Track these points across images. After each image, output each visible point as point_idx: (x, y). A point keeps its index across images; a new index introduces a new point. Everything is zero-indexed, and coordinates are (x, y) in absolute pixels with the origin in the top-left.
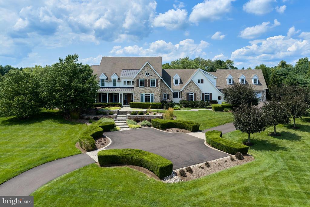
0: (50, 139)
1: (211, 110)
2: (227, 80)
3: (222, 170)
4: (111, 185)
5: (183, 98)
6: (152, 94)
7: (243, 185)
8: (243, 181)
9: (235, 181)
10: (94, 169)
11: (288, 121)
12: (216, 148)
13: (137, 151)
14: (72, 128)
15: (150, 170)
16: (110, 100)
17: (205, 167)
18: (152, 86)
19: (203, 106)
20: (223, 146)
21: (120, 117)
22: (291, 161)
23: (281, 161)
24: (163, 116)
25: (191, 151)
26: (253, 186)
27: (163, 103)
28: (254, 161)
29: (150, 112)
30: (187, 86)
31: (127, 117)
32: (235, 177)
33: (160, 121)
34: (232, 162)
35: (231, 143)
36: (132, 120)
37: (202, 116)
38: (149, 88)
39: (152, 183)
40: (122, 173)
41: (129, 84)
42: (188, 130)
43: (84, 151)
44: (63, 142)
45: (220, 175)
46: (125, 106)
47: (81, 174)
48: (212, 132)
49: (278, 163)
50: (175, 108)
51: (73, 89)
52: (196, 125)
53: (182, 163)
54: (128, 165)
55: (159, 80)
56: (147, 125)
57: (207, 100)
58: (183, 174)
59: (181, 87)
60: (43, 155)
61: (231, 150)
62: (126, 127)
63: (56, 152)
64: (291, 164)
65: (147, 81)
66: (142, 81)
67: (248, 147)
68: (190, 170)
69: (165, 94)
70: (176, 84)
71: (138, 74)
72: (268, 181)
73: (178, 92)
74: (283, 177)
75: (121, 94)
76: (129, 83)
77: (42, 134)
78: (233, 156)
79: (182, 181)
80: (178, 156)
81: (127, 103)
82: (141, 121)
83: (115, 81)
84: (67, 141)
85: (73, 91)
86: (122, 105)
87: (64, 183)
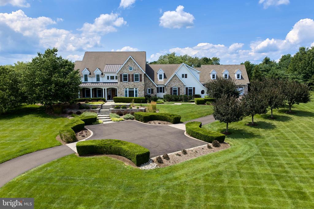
0: (31, 133)
1: (194, 103)
2: (211, 75)
3: (199, 156)
4: (88, 173)
5: (167, 92)
6: (136, 89)
7: (217, 169)
8: (217, 166)
9: (209, 166)
10: (73, 159)
11: (265, 112)
12: (194, 138)
13: (116, 141)
14: (54, 122)
15: (128, 159)
16: (94, 95)
17: (182, 154)
18: (135, 80)
19: (186, 100)
20: (201, 135)
21: (103, 111)
22: (265, 147)
23: (255, 148)
24: (146, 110)
25: (171, 141)
26: (226, 170)
27: (147, 97)
28: (230, 148)
29: (134, 106)
30: (171, 80)
31: (110, 111)
32: (210, 162)
33: (143, 114)
34: (209, 149)
35: (209, 133)
36: (115, 114)
37: (184, 109)
38: (133, 83)
39: (129, 170)
40: (100, 161)
41: (112, 79)
42: (169, 122)
43: (65, 143)
44: (44, 135)
45: (196, 161)
46: (109, 101)
47: (59, 164)
48: (192, 123)
49: (253, 150)
50: (159, 102)
51: (54, 83)
52: (178, 117)
53: (160, 151)
54: (107, 154)
55: (143, 75)
56: (130, 118)
57: (190, 94)
58: (160, 161)
59: (165, 82)
60: (22, 147)
61: (208, 139)
62: (109, 121)
63: (36, 144)
64: (264, 150)
65: (131, 75)
66: (125, 76)
67: (225, 135)
68: (167, 158)
69: (149, 88)
70: (160, 79)
71: (121, 69)
72: (241, 166)
73: (162, 86)
74: (256, 162)
75: (105, 89)
77: (23, 129)
78: (210, 144)
79: (159, 167)
80: (157, 146)
81: (111, 98)
82: (124, 115)
83: (98, 76)
84: (48, 134)
85: (53, 85)
86: (106, 99)
87: (41, 172)
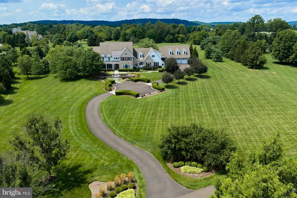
1: (158, 71)
2: (169, 52)
3: (155, 95)
4: (122, 100)
5: (144, 65)
6: (129, 64)
8: (160, 97)
9: (157, 97)
12: (154, 89)
13: (127, 90)
14: (97, 83)
15: (133, 96)
16: (108, 68)
17: (149, 94)
18: (128, 60)
19: (154, 69)
20: (157, 88)
21: (115, 77)
22: (178, 92)
23: (174, 92)
24: (135, 76)
25: (146, 90)
27: (135, 68)
29: (129, 74)
30: (146, 59)
31: (119, 77)
34: (158, 93)
35: (160, 87)
36: (121, 78)
37: (152, 75)
39: (133, 99)
42: (145, 82)
43: (108, 91)
47: (111, 98)
48: (154, 83)
50: (140, 71)
52: (149, 80)
55: (132, 57)
56: (128, 80)
57: (156, 65)
59: (143, 59)
60: (94, 93)
62: (119, 82)
63: (98, 92)
65: (126, 58)
66: (123, 58)
67: (165, 88)
69: (135, 63)
70: (140, 57)
71: (121, 54)
72: (167, 97)
73: (142, 62)
74: (172, 96)
75: (113, 65)
76: (116, 58)
79: (142, 98)
80: (141, 92)
81: (116, 69)
82: (125, 79)
83: (109, 58)
